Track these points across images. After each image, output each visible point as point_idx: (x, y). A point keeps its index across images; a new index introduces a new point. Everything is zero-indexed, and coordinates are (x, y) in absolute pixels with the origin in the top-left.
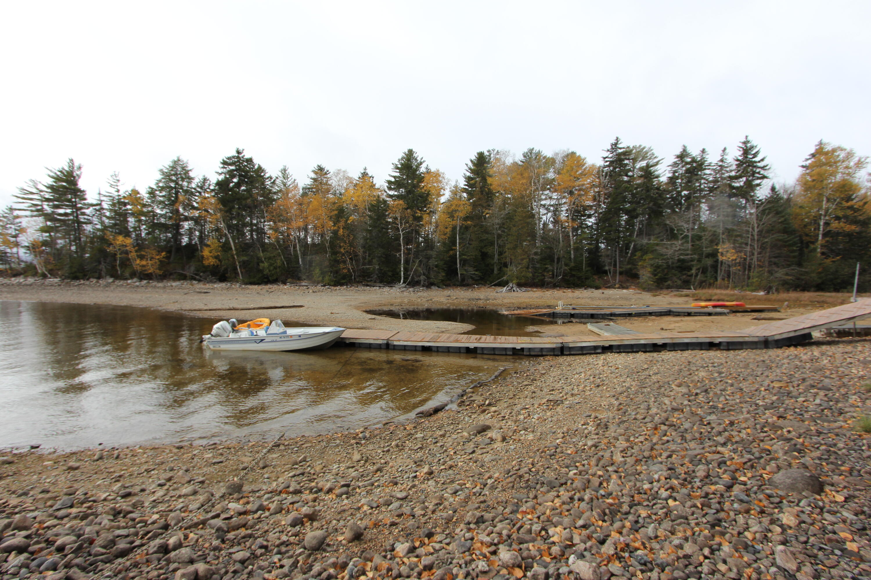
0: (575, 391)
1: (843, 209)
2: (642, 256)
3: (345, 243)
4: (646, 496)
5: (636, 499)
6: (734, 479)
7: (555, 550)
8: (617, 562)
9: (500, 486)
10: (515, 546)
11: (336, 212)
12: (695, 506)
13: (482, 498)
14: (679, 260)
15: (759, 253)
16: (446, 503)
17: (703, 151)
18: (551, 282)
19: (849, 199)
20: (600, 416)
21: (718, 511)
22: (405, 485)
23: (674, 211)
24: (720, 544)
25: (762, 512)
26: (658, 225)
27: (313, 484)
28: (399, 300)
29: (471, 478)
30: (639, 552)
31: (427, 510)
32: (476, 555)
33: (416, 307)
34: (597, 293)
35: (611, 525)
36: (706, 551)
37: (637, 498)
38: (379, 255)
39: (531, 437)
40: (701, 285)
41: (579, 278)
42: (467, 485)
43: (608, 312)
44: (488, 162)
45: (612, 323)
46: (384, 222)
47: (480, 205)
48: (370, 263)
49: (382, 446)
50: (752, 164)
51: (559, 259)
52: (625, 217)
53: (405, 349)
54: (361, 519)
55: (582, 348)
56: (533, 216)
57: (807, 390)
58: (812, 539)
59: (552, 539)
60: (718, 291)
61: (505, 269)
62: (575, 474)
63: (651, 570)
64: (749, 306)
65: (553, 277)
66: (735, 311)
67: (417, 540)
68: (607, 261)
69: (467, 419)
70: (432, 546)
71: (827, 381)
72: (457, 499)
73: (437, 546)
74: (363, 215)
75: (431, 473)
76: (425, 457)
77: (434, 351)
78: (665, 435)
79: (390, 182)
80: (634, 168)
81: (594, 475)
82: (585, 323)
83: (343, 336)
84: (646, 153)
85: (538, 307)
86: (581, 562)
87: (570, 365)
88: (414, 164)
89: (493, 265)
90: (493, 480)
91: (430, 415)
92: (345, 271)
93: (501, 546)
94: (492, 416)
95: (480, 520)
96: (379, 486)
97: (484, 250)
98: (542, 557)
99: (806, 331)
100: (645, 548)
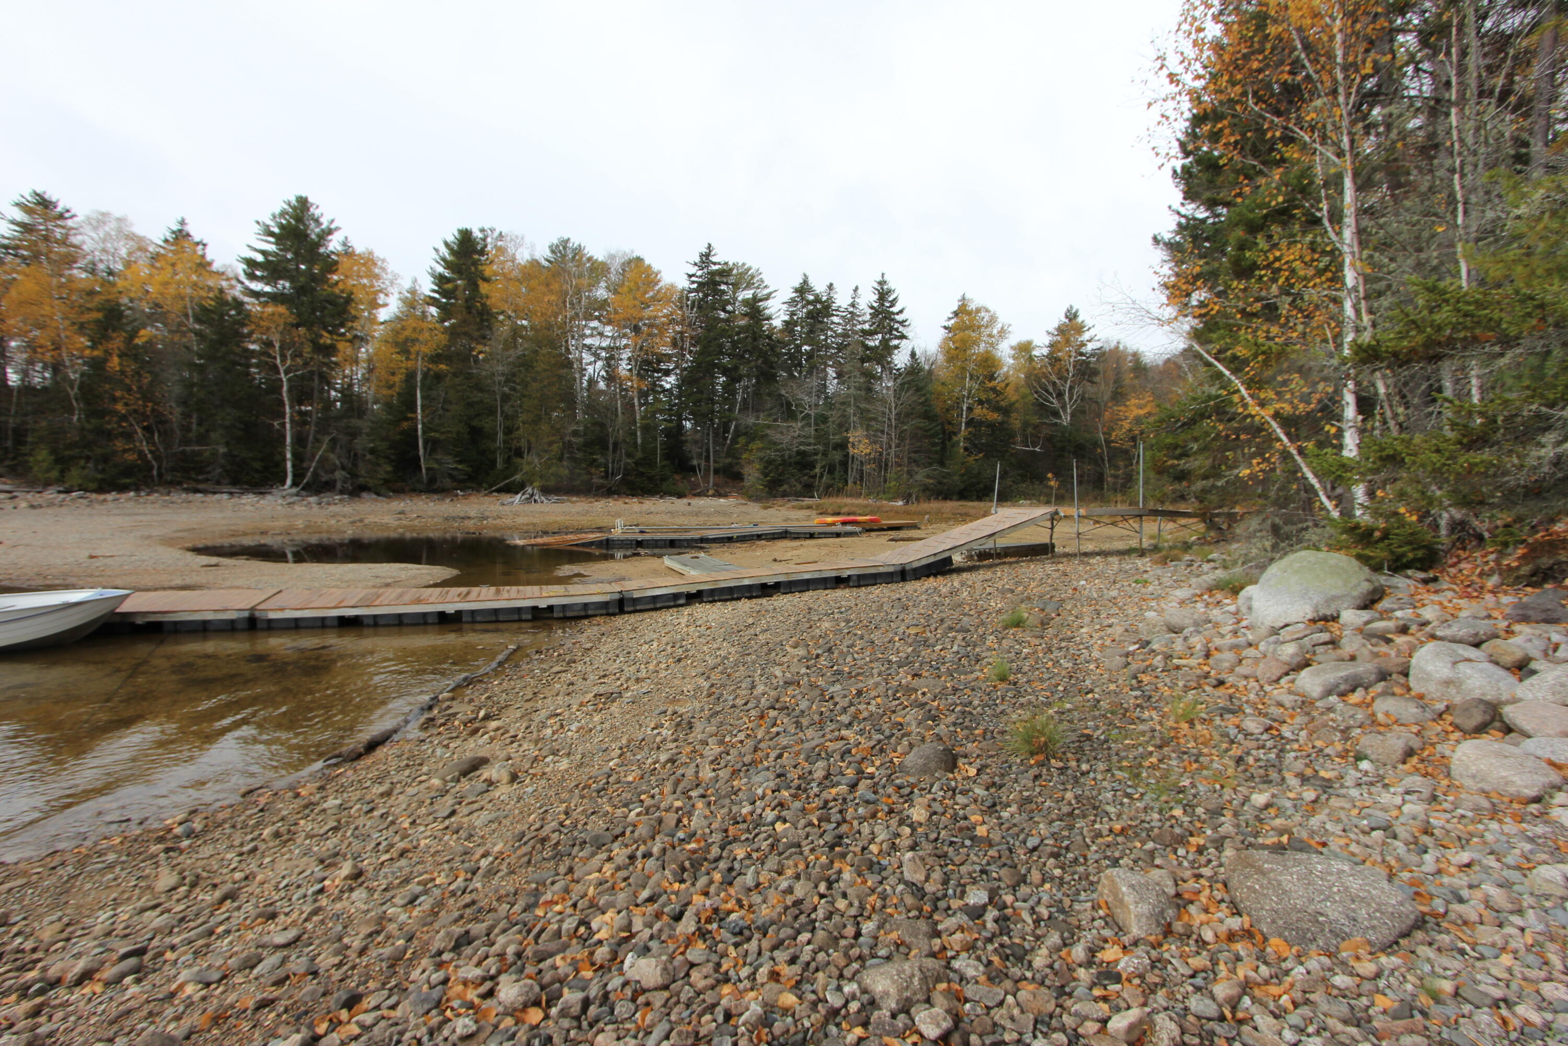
0: (643, 674)
1: (986, 390)
2: (747, 444)
3: (129, 390)
4: (744, 826)
5: (730, 833)
6: (860, 772)
7: (602, 953)
8: (700, 942)
9: (504, 866)
10: (530, 969)
11: (99, 315)
12: (810, 824)
13: (467, 898)
14: (799, 453)
15: (898, 446)
16: (392, 927)
17: (831, 287)
18: (602, 486)
19: (992, 378)
20: (682, 710)
21: (839, 824)
22: (294, 916)
23: (791, 376)
24: (840, 872)
25: (891, 811)
26: (769, 395)
27: (31, 975)
28: (282, 523)
29: (446, 866)
30: (733, 916)
31: (348, 952)
32: (453, 1009)
33: (325, 536)
34: (680, 504)
35: (693, 884)
36: (822, 888)
37: (732, 831)
38: (227, 423)
39: (564, 764)
40: (829, 491)
41: (650, 479)
42: (438, 882)
43: (696, 535)
44: (482, 252)
45: (702, 555)
46: (238, 350)
47: (465, 334)
48: (202, 439)
49: (237, 843)
50: (889, 316)
51: (616, 445)
52: (723, 379)
53: (296, 626)
54: (178, 1018)
55: (655, 598)
56: (569, 364)
57: (945, 635)
58: (943, 833)
59: (597, 937)
60: (848, 501)
61: (519, 460)
62: (638, 814)
63: (749, 939)
64: (886, 522)
65: (606, 477)
66: (869, 529)
67: (322, 1020)
68: (695, 450)
69: (439, 752)
70: (357, 1022)
71: (965, 619)
72: (415, 913)
73: (368, 1019)
74: (179, 329)
75: (357, 875)
76: (344, 846)
77: (368, 626)
78: (774, 725)
79: (250, 263)
80: (735, 299)
81: (667, 810)
82: (660, 556)
83: (125, 608)
84: (753, 277)
85: (580, 530)
86: (643, 962)
87: (634, 630)
88: (314, 232)
89: (494, 452)
90: (491, 859)
91: (359, 756)
92: (131, 457)
93: (503, 978)
94: (492, 739)
95: (463, 940)
96: (228, 932)
97: (475, 423)
98: (578, 972)
99: (946, 555)
100: (741, 906)
